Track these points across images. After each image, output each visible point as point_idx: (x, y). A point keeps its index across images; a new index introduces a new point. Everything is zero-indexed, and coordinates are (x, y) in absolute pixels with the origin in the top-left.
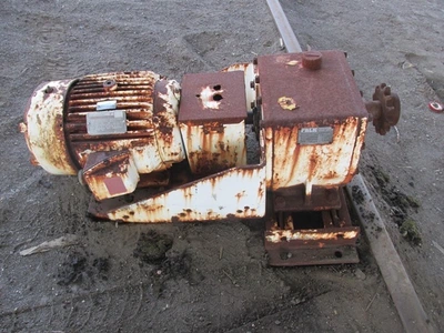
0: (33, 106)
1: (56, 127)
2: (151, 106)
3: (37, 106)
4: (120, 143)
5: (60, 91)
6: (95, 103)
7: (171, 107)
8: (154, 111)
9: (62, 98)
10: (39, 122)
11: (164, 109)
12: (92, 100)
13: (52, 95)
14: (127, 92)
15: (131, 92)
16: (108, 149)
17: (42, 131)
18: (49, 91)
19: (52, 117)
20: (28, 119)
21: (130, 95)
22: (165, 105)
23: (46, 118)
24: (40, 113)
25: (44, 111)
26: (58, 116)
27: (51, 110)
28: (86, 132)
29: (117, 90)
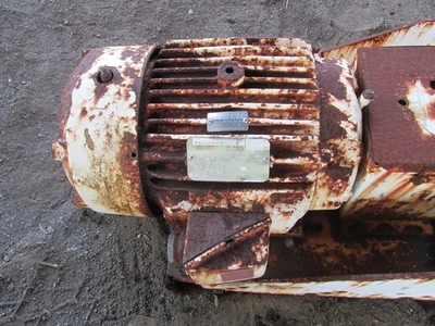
0: (75, 110)
1: (124, 158)
2: (317, 124)
3: (84, 112)
4: (249, 196)
5: (128, 81)
6: (203, 113)
7: (355, 129)
8: (321, 137)
9: (133, 97)
10: (90, 145)
11: (342, 133)
12: (195, 106)
13: (112, 88)
14: (267, 91)
15: (275, 91)
16: (223, 205)
17: (96, 162)
18: (105, 78)
19: (116, 138)
20: (69, 138)
21: (272, 99)
22: (343, 124)
23: (103, 138)
24: (92, 127)
25: (99, 122)
26: (128, 136)
27: (113, 123)
28: (185, 173)
29: (246, 85)
